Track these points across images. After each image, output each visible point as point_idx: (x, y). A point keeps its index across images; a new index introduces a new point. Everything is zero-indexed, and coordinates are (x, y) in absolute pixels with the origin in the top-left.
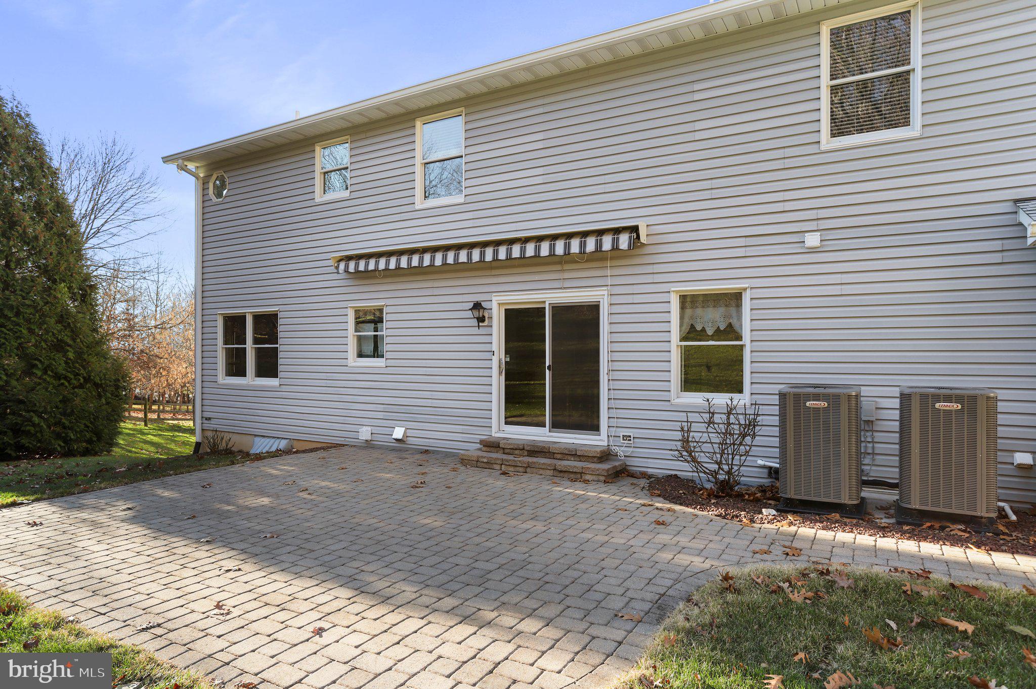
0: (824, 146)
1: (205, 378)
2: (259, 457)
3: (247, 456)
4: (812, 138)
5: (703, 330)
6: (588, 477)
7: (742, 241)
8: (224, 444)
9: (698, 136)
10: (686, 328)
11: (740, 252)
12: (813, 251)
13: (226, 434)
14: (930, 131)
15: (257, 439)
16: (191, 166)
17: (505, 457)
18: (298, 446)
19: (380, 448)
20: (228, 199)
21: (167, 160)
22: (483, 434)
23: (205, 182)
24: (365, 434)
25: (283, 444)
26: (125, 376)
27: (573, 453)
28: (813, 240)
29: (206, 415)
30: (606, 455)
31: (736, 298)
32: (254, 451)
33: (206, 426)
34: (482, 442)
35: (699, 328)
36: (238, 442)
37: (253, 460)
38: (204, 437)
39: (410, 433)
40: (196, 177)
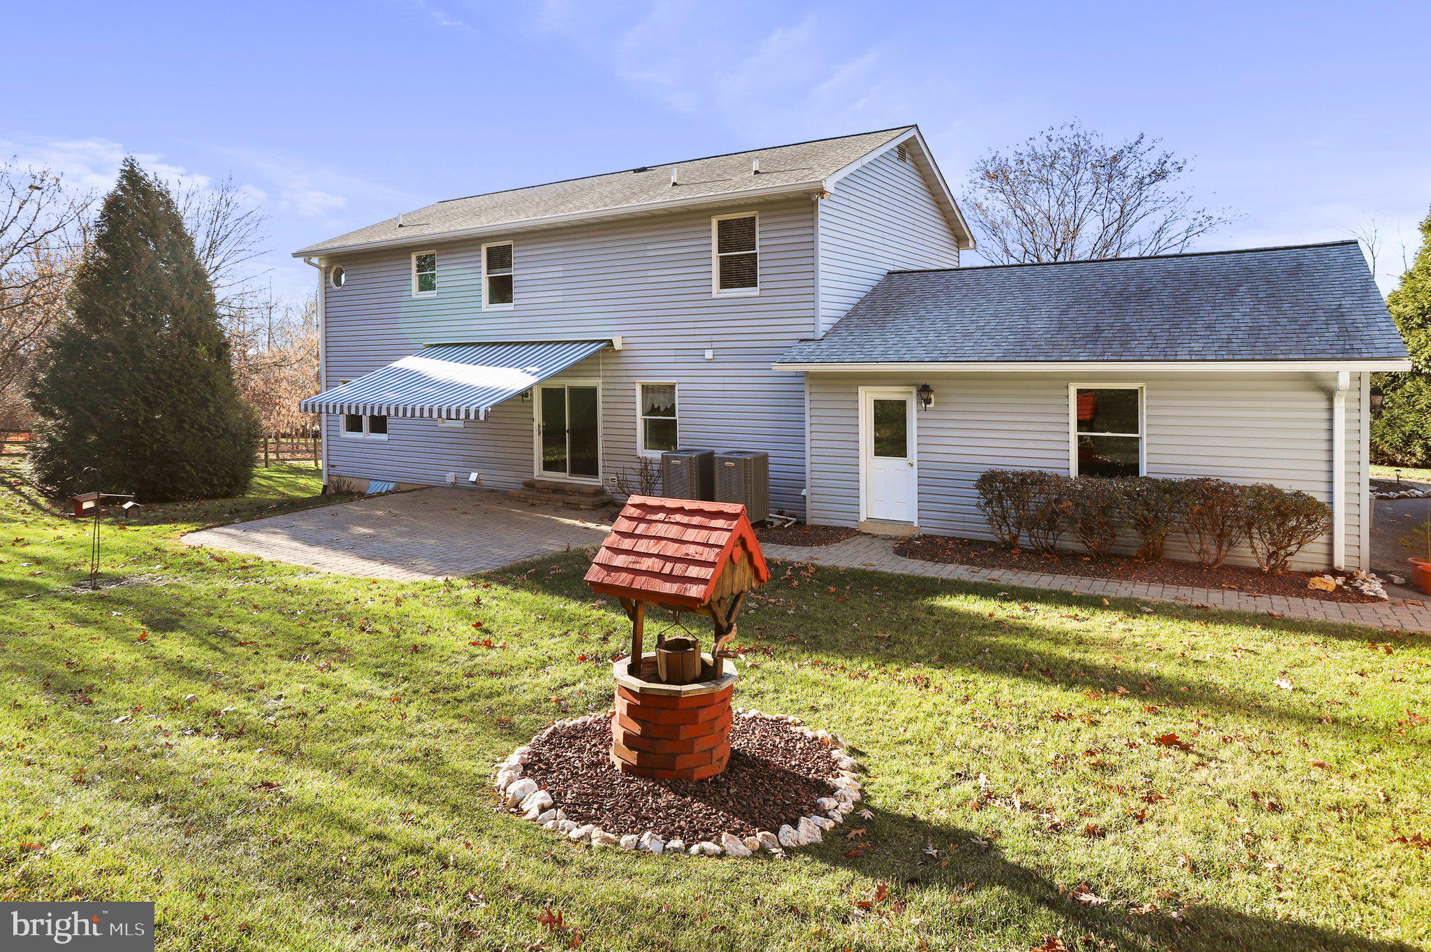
0: (715, 295)
1: (330, 433)
2: (371, 497)
3: (362, 495)
4: (706, 289)
5: (659, 407)
6: (583, 507)
7: (672, 352)
8: (346, 487)
9: (650, 280)
10: (649, 406)
11: (672, 360)
12: (709, 361)
13: (347, 479)
14: (765, 293)
15: (372, 482)
16: (315, 260)
17: (538, 494)
18: (404, 488)
19: (461, 488)
20: (345, 289)
21: (295, 255)
22: (527, 478)
23: (326, 272)
24: (450, 478)
25: (391, 486)
26: (256, 424)
27: (578, 491)
28: (709, 354)
29: (332, 463)
30: (600, 492)
31: (672, 387)
32: (369, 492)
33: (332, 471)
34: (524, 484)
35: (656, 406)
36: (356, 484)
37: (366, 498)
38: (329, 481)
39: (482, 477)
40: (320, 268)
